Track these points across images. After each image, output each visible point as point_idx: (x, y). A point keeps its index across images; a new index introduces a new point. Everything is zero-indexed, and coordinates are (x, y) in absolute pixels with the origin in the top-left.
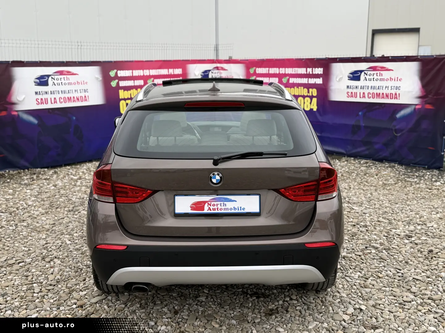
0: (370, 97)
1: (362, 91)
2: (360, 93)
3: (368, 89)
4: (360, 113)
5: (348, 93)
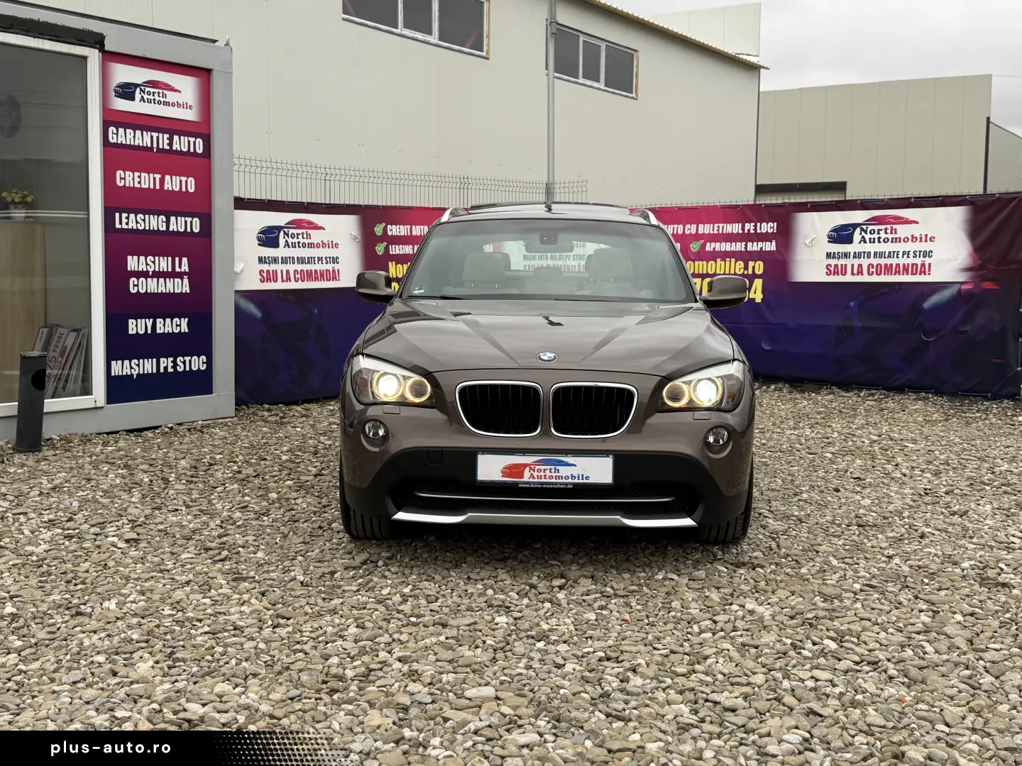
0: (873, 272)
1: (856, 262)
2: (853, 266)
3: (869, 257)
4: (852, 304)
5: (828, 266)
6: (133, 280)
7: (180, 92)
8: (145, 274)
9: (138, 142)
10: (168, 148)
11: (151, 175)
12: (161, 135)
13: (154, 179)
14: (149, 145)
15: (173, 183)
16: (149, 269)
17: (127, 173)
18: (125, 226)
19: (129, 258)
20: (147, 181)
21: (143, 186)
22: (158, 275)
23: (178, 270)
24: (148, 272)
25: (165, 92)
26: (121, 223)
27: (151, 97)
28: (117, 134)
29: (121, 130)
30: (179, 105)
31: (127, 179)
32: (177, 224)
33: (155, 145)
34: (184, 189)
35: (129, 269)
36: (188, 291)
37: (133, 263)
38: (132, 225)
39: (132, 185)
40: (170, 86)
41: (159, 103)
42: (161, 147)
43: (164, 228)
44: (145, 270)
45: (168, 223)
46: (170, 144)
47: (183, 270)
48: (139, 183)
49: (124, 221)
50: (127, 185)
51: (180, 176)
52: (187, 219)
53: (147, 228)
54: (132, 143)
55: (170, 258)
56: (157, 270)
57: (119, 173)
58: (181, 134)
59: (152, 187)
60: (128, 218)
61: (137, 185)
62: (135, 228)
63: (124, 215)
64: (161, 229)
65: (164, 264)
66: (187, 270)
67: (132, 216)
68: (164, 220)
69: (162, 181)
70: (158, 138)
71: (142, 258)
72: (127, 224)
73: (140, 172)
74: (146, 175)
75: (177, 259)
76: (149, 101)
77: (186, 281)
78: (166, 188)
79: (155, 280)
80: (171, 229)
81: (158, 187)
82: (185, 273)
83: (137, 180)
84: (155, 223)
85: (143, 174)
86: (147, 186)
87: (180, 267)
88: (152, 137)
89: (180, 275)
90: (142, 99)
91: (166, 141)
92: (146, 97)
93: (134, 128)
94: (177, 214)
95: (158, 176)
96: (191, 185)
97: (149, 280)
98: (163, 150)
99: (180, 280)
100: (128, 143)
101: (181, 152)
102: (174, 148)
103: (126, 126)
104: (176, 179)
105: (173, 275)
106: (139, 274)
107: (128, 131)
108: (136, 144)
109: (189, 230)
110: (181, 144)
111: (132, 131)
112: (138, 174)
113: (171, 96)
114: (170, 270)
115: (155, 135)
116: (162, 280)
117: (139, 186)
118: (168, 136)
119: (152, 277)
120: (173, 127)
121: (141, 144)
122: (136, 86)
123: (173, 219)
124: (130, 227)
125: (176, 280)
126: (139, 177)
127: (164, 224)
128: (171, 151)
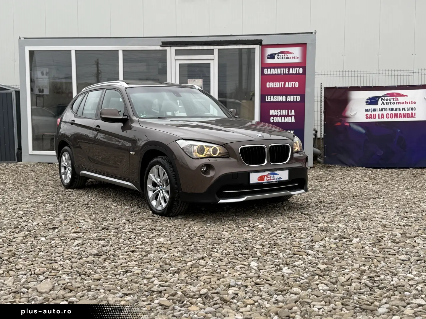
6: (272, 118)
7: (293, 53)
8: (277, 116)
9: (276, 72)
10: (288, 73)
11: (280, 83)
12: (285, 69)
13: (281, 84)
14: (280, 73)
15: (289, 85)
16: (278, 114)
17: (271, 83)
18: (269, 100)
19: (271, 111)
20: (278, 85)
21: (277, 87)
22: (281, 116)
23: (290, 114)
24: (278, 115)
25: (287, 54)
26: (268, 99)
27: (281, 57)
28: (267, 71)
29: (269, 70)
30: (293, 58)
31: (270, 85)
32: (290, 99)
33: (282, 73)
34: (293, 86)
35: (270, 114)
36: (294, 121)
37: (272, 112)
38: (272, 100)
39: (272, 87)
40: (289, 52)
41: (285, 58)
42: (285, 73)
43: (285, 100)
44: (276, 114)
45: (286, 98)
46: (289, 72)
47: (292, 114)
48: (275, 86)
49: (269, 98)
50: (271, 87)
51: (292, 82)
52: (294, 96)
53: (278, 100)
54: (273, 73)
55: (287, 110)
56: (281, 114)
57: (268, 83)
58: (293, 67)
59: (280, 87)
60: (270, 98)
61: (274, 87)
62: (273, 101)
63: (269, 97)
64: (283, 101)
65: (284, 112)
66: (294, 114)
67: (272, 97)
68: (285, 97)
69: (285, 85)
70: (283, 70)
71: (276, 111)
72: (270, 100)
73: (276, 82)
74: (278, 83)
75: (290, 111)
76: (280, 58)
77: (293, 118)
78: (286, 87)
79: (281, 118)
80: (288, 100)
81: (283, 86)
82: (293, 115)
83: (274, 85)
84: (282, 99)
85: (277, 83)
86: (278, 87)
87: (291, 113)
88: (281, 70)
89: (291, 116)
90: (278, 58)
91: (287, 71)
92: (279, 57)
93: (274, 68)
94: (290, 95)
95: (283, 83)
96: (297, 85)
97: (278, 118)
98: (286, 74)
99: (291, 118)
100: (272, 73)
101: (293, 74)
102: (290, 73)
103: (271, 68)
104: (290, 84)
105: (288, 116)
106: (274, 116)
107: (272, 69)
108: (275, 73)
109: (295, 100)
110: (293, 71)
111: (273, 69)
112: (275, 83)
113: (289, 55)
114: (287, 114)
115: (282, 69)
116: (283, 118)
117: (275, 87)
118: (287, 69)
119: (279, 117)
120: (289, 66)
121: (277, 73)
122: (275, 54)
123: (288, 97)
124: (271, 101)
125: (289, 118)
126: (276, 84)
127: (285, 99)
128: (289, 74)
